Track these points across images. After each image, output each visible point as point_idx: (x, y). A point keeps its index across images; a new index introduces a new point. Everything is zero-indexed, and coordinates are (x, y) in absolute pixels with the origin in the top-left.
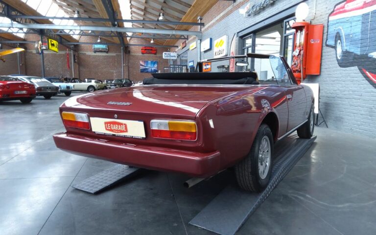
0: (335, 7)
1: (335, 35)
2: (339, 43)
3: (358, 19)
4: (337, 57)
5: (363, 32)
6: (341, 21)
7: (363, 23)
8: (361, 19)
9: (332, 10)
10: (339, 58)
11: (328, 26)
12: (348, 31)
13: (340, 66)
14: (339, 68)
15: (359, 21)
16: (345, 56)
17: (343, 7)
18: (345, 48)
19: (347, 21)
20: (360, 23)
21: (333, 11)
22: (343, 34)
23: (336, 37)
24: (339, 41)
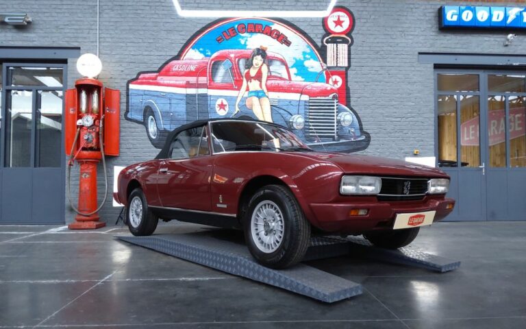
0: (139, 74)
1: (143, 108)
2: (152, 119)
3: (181, 98)
4: (149, 136)
5: (187, 113)
6: (151, 93)
7: (187, 103)
8: (185, 98)
9: (135, 77)
10: (154, 137)
11: (128, 95)
12: (167, 108)
13: (156, 147)
14: (155, 149)
15: (182, 100)
16: (163, 136)
17: (155, 78)
18: (162, 127)
19: (163, 97)
20: (184, 102)
21: (137, 78)
22: (158, 109)
23: (145, 111)
24: (151, 117)
